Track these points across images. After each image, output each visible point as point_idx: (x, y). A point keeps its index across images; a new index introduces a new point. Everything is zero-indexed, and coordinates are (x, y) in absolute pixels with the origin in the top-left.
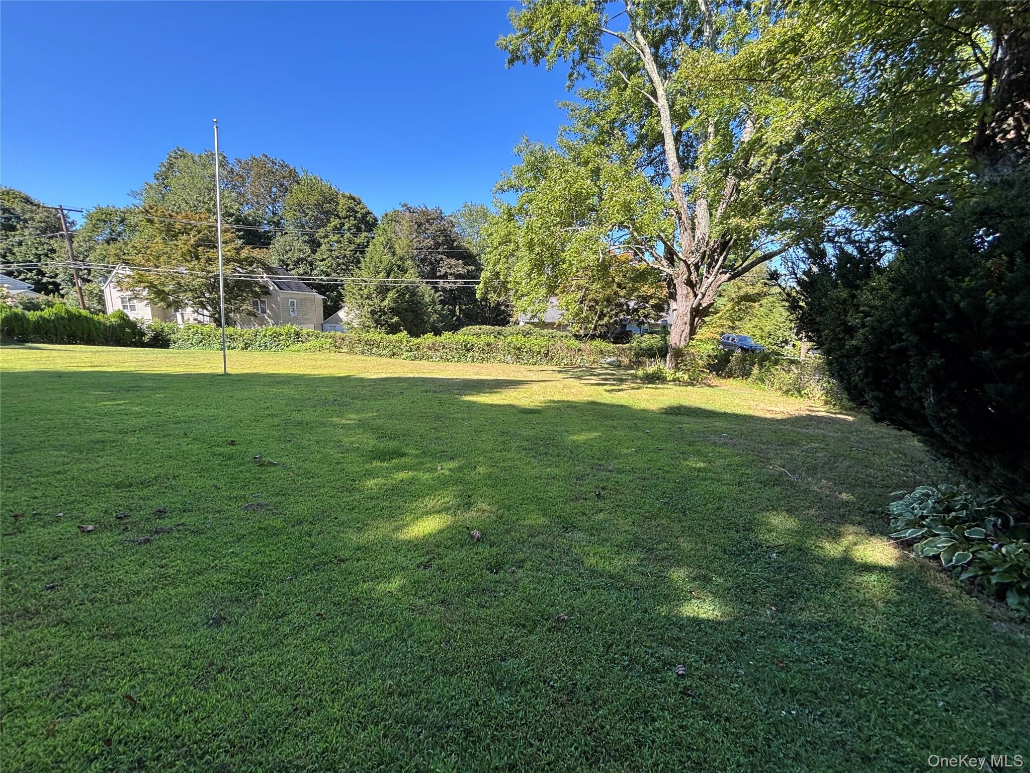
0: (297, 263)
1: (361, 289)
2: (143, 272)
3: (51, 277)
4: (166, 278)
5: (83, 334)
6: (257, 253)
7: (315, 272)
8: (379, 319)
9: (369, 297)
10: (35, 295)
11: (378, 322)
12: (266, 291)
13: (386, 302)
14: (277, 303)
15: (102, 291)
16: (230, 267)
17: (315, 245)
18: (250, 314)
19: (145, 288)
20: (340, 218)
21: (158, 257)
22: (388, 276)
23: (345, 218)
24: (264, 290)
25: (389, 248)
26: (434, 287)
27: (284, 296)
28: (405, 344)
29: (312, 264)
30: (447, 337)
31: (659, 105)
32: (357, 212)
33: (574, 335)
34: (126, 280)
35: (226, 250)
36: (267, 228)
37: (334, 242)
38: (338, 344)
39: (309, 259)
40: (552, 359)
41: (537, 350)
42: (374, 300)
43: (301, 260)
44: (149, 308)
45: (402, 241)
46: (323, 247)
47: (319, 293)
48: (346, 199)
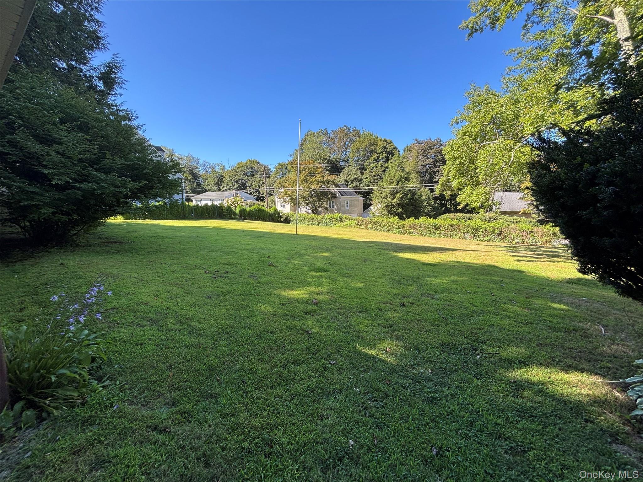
0: (352, 181)
1: (381, 193)
2: (287, 190)
3: (262, 194)
6: (332, 178)
7: (361, 185)
8: (390, 210)
9: (385, 198)
10: (255, 202)
11: (389, 212)
12: (334, 196)
13: (395, 200)
14: (340, 202)
15: (275, 199)
16: (319, 185)
17: (363, 169)
19: (287, 197)
20: (377, 154)
22: (397, 185)
23: (380, 153)
25: (401, 167)
27: (343, 199)
28: (396, 224)
29: (360, 181)
30: (423, 220)
31: (615, 21)
32: (387, 149)
33: (539, 221)
34: (281, 194)
35: (318, 177)
36: (342, 164)
37: (373, 168)
38: (359, 224)
39: (359, 178)
40: (505, 238)
41: (492, 231)
42: (388, 199)
43: (355, 179)
44: (289, 206)
45: (411, 162)
46: (367, 171)
47: (363, 197)
48: (382, 142)
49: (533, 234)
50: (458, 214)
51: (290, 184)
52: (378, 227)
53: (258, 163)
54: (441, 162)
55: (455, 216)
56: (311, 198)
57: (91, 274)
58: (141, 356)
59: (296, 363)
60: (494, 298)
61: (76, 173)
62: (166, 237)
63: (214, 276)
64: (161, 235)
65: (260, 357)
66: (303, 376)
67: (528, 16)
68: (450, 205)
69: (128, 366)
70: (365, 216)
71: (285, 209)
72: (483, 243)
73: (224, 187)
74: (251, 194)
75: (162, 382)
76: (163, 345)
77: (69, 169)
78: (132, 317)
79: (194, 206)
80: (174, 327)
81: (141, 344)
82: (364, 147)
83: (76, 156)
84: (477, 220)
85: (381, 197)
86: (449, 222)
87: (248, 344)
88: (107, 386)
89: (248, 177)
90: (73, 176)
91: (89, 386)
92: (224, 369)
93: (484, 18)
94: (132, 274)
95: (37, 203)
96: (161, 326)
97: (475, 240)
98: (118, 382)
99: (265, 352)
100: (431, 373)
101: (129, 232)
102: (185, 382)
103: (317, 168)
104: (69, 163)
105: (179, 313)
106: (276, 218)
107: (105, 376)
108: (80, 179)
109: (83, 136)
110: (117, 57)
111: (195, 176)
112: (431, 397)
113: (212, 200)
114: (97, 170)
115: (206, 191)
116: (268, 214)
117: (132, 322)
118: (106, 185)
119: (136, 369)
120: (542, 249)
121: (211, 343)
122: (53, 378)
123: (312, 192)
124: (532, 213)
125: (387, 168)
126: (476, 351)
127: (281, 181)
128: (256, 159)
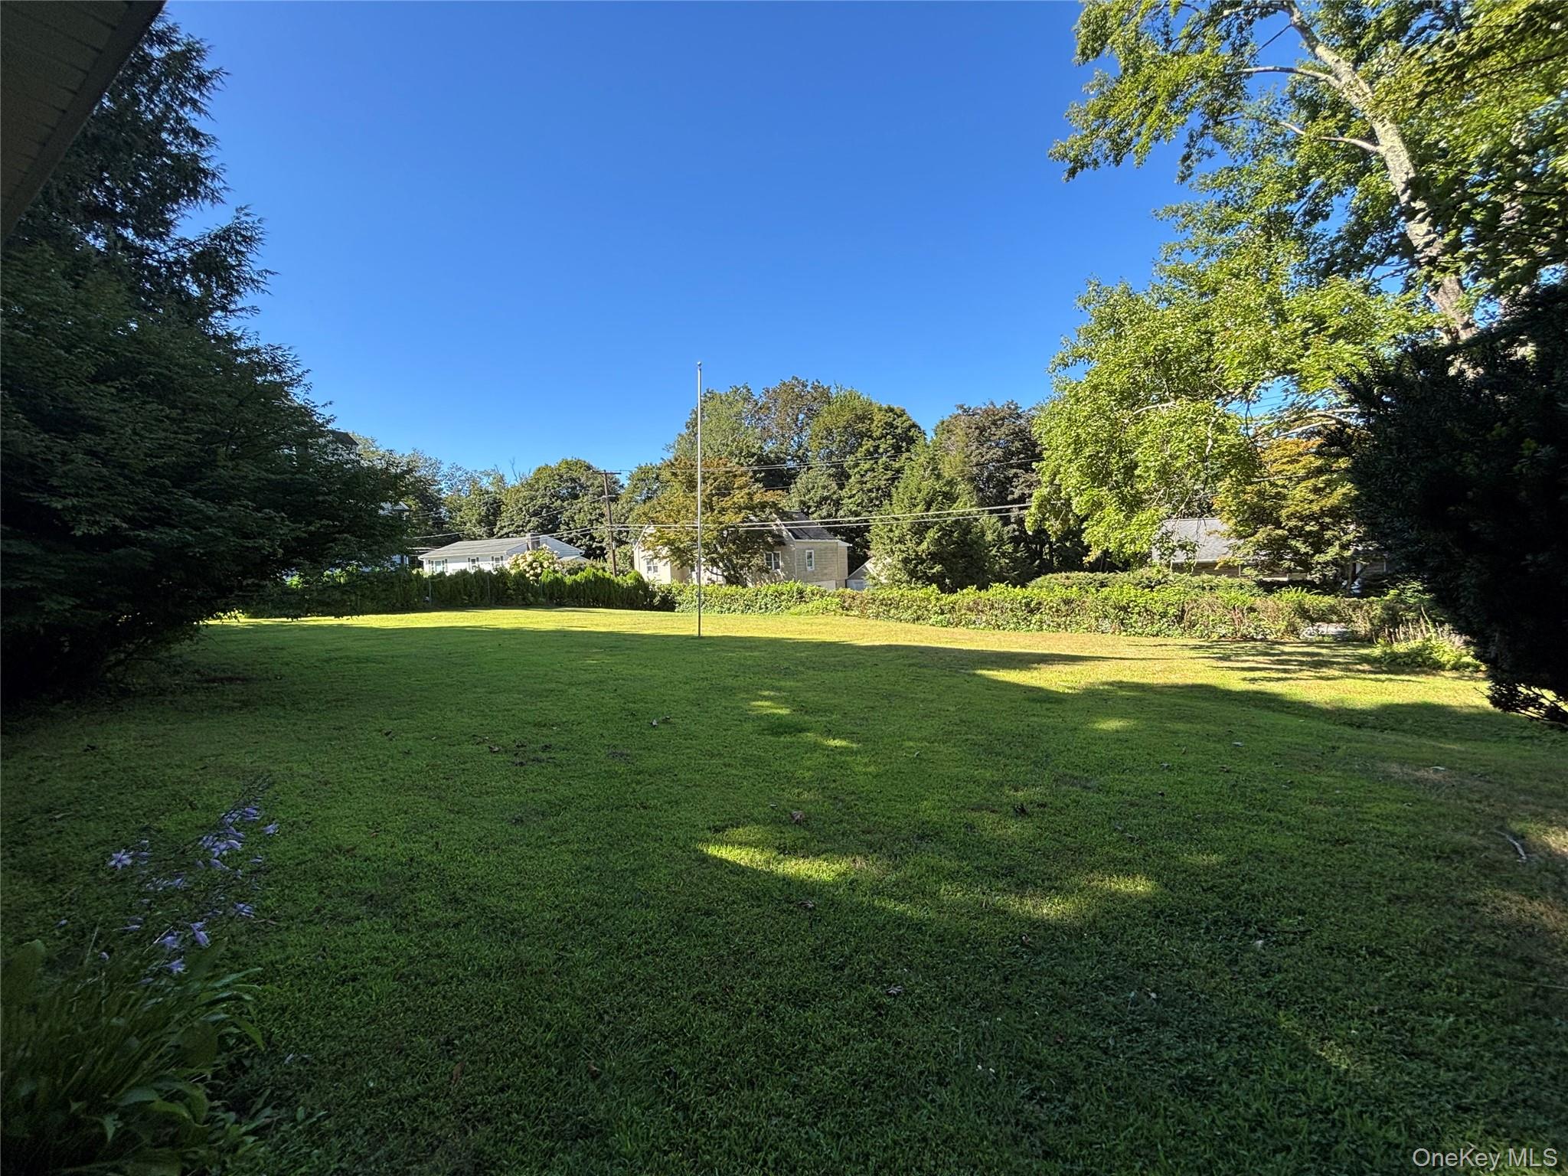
0: (819, 504)
1: (891, 531)
2: (663, 530)
3: (599, 542)
4: (683, 533)
6: (770, 496)
7: (841, 513)
8: (914, 570)
9: (901, 541)
11: (912, 574)
12: (780, 542)
13: (924, 545)
14: (792, 554)
15: (633, 553)
16: (742, 516)
17: (842, 476)
18: (761, 569)
19: (664, 546)
20: (874, 440)
21: (678, 513)
22: (928, 510)
23: (880, 439)
24: (777, 540)
25: (933, 470)
26: (1002, 518)
27: (800, 546)
28: (933, 603)
29: (838, 503)
30: (998, 591)
31: (1381, 149)
32: (897, 427)
33: (1261, 584)
34: (650, 539)
35: (739, 497)
36: (791, 464)
37: (866, 472)
38: (846, 604)
39: (835, 497)
40: (1192, 625)
41: (1161, 610)
42: (909, 544)
43: (825, 499)
44: (668, 567)
45: (955, 457)
46: (852, 480)
47: (846, 541)
48: (883, 413)
49: (1252, 615)
50: (1074, 575)
51: (670, 516)
52: (892, 611)
53: (589, 468)
54: (1022, 456)
55: (1068, 578)
56: (722, 547)
57: (179, 772)
58: (359, 1018)
59: (801, 1000)
60: (1232, 778)
61: (137, 504)
62: (367, 660)
63: (518, 761)
64: (353, 654)
65: (696, 990)
66: (829, 1041)
67: (1191, 136)
68: (1050, 552)
69: (324, 1053)
70: (854, 586)
71: (661, 575)
72: (1144, 640)
73: (501, 528)
74: (570, 541)
75: (435, 1099)
76: (418, 975)
77: (119, 494)
78: (316, 894)
79: (432, 577)
80: (441, 914)
81: (354, 979)
82: (842, 424)
83: (142, 460)
84: (1122, 586)
85: (892, 540)
86: (1060, 593)
87: (655, 952)
88: (268, 1126)
89: (563, 501)
90: (130, 513)
91: (213, 1137)
92: (606, 1037)
93: (1099, 141)
94: (295, 766)
95: (28, 583)
96: (404, 917)
97: (1124, 633)
98: (301, 1113)
99: (706, 973)
100: (1157, 1000)
101: (266, 649)
102: (502, 1090)
103: (735, 476)
104: (121, 479)
105: (447, 873)
106: (640, 597)
107: (256, 1093)
108: (146, 519)
109: (162, 410)
110: (247, 215)
111: (429, 501)
112: (1188, 1076)
113: (473, 561)
114: (196, 494)
115: (458, 539)
116: (620, 590)
117: (318, 911)
118: (218, 532)
119: (349, 1062)
120: (1284, 648)
121: (552, 958)
122: (111, 1126)
123: (725, 532)
124: (1243, 566)
125: (899, 471)
126: (1247, 924)
127: (646, 507)
128: (582, 458)
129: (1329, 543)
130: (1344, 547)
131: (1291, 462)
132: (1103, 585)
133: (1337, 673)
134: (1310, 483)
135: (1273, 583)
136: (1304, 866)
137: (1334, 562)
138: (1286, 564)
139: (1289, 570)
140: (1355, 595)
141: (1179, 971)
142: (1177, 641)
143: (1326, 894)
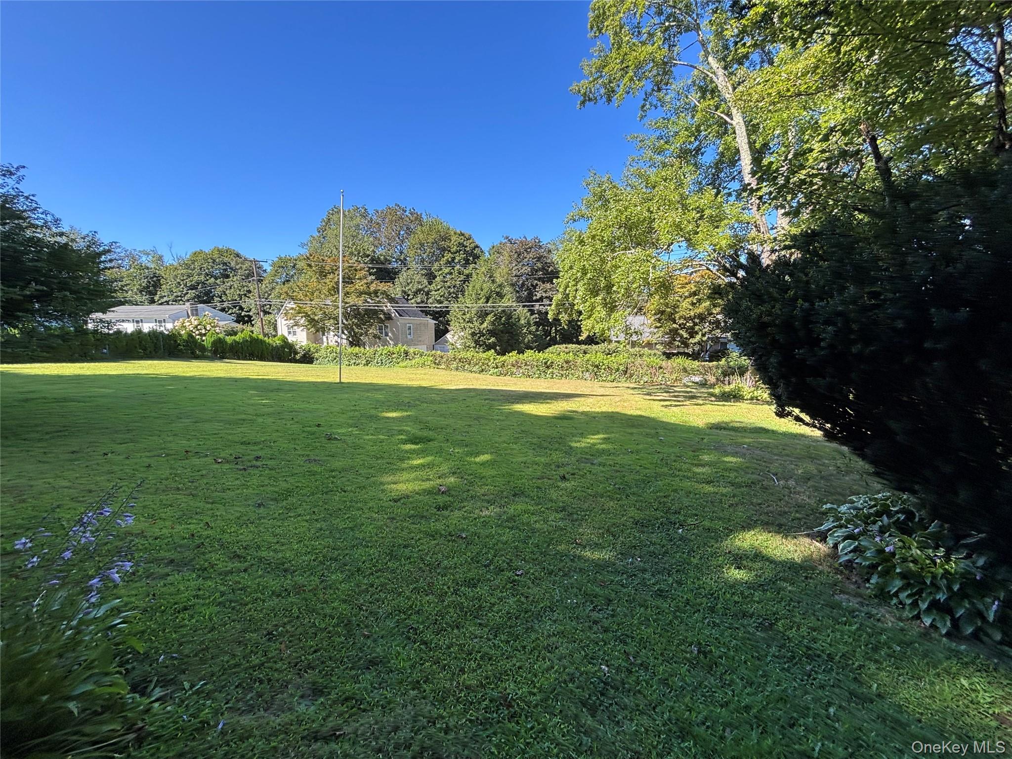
0: (416, 293)
1: (464, 314)
2: (301, 305)
3: (247, 312)
4: (317, 309)
5: (258, 352)
6: (382, 286)
7: (430, 301)
8: (479, 341)
9: (470, 321)
10: (235, 325)
11: (477, 342)
12: (389, 317)
13: (485, 325)
14: (397, 327)
15: (276, 321)
16: (362, 298)
17: (431, 277)
18: (375, 336)
19: (302, 317)
20: (452, 253)
21: (313, 294)
22: (487, 302)
23: (456, 253)
24: (387, 316)
25: (490, 277)
26: (530, 310)
27: (403, 322)
28: (492, 361)
29: (428, 294)
30: (529, 355)
31: (734, 123)
32: (466, 247)
33: (664, 353)
34: (290, 311)
35: (360, 285)
36: (395, 265)
37: (447, 274)
38: (437, 361)
39: (426, 289)
40: (631, 376)
41: (616, 367)
42: (475, 324)
43: (419, 290)
44: (305, 333)
45: (503, 270)
46: (438, 279)
47: (433, 319)
48: (457, 236)
49: (662, 370)
50: (570, 346)
51: (306, 295)
52: (467, 366)
54: (541, 272)
55: (566, 348)
56: (347, 320)
58: (202, 629)
60: (661, 455)
63: (240, 467)
65: (412, 586)
67: (646, 95)
68: (555, 333)
70: (441, 349)
71: (300, 338)
72: (607, 384)
73: (162, 297)
74: (223, 310)
76: (232, 601)
80: (231, 565)
81: (186, 609)
82: (430, 240)
84: (596, 353)
85: (464, 320)
86: (563, 356)
88: (165, 696)
89: (216, 279)
93: (598, 86)
96: (204, 570)
97: (596, 380)
99: (415, 577)
100: (641, 561)
103: (356, 270)
106: (285, 354)
107: (146, 681)
116: (270, 348)
120: (676, 389)
122: (74, 707)
123: (349, 309)
124: (656, 344)
125: (469, 276)
126: (675, 524)
127: (285, 289)
128: (233, 248)
129: (697, 333)
130: (703, 335)
131: (682, 288)
132: (585, 353)
133: (701, 402)
134: (689, 300)
135: (670, 353)
136: (696, 494)
137: (699, 343)
138: (677, 343)
139: (678, 347)
140: (707, 361)
141: (649, 547)
142: (624, 385)
143: (705, 506)
